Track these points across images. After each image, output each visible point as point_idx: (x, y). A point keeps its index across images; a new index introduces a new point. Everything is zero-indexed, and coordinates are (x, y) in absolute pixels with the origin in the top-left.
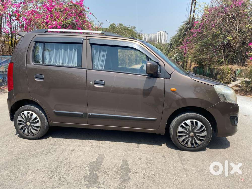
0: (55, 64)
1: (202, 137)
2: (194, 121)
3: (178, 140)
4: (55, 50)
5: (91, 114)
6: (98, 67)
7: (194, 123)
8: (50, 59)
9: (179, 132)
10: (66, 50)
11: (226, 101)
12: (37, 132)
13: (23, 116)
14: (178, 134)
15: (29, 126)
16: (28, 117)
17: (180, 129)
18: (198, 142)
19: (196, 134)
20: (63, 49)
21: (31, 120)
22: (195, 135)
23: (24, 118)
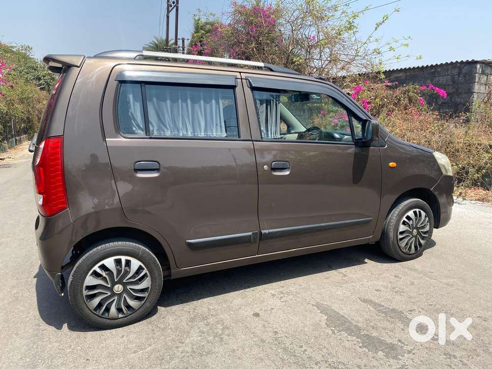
0: (175, 134)
2: (418, 210)
3: (399, 246)
4: (168, 102)
5: (267, 231)
7: (418, 214)
8: (161, 120)
9: (402, 233)
10: (195, 101)
11: (447, 174)
12: (142, 302)
13: (104, 274)
14: (400, 237)
15: (120, 295)
16: (119, 272)
17: (402, 228)
18: (422, 242)
19: (420, 231)
20: (189, 100)
21: (128, 277)
22: (418, 233)
23: (107, 277)
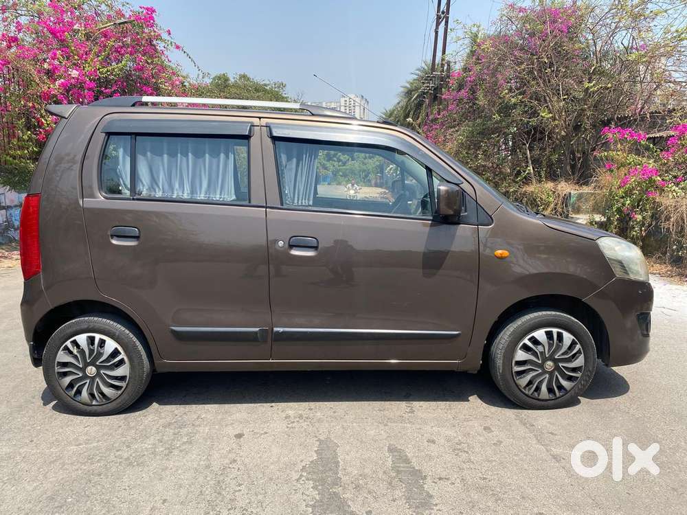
0: (168, 195)
1: (574, 370)
2: (555, 330)
3: (516, 384)
4: (165, 156)
5: (281, 330)
6: (296, 201)
7: (555, 336)
8: (154, 180)
9: (519, 363)
10: (198, 155)
11: (626, 277)
12: (120, 392)
13: (75, 351)
14: (516, 369)
15: (93, 379)
16: (91, 352)
17: (521, 355)
18: (564, 383)
19: (560, 365)
20: (190, 154)
21: (101, 360)
22: (557, 368)
23: (78, 355)
